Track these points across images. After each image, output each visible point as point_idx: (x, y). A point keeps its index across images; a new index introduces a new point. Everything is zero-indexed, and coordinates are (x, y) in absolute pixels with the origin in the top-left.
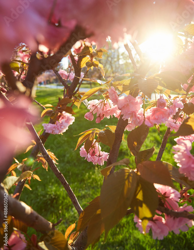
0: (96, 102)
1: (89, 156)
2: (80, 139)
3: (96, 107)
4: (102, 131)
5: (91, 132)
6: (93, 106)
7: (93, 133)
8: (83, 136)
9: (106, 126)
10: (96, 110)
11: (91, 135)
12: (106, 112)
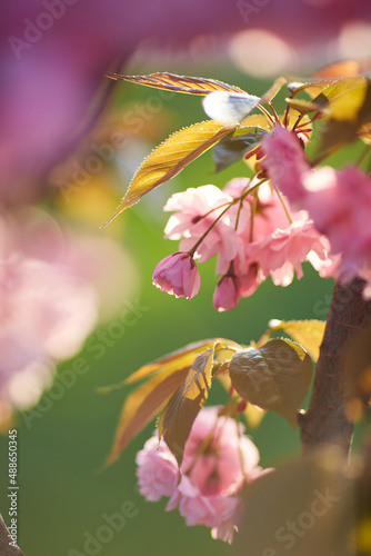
0: (210, 198)
1: (188, 488)
2: (133, 403)
3: (213, 226)
4: (251, 350)
5: (190, 359)
6: (196, 220)
7: (200, 362)
8: (148, 389)
9: (275, 323)
10: (211, 239)
11: (192, 373)
12: (268, 249)
